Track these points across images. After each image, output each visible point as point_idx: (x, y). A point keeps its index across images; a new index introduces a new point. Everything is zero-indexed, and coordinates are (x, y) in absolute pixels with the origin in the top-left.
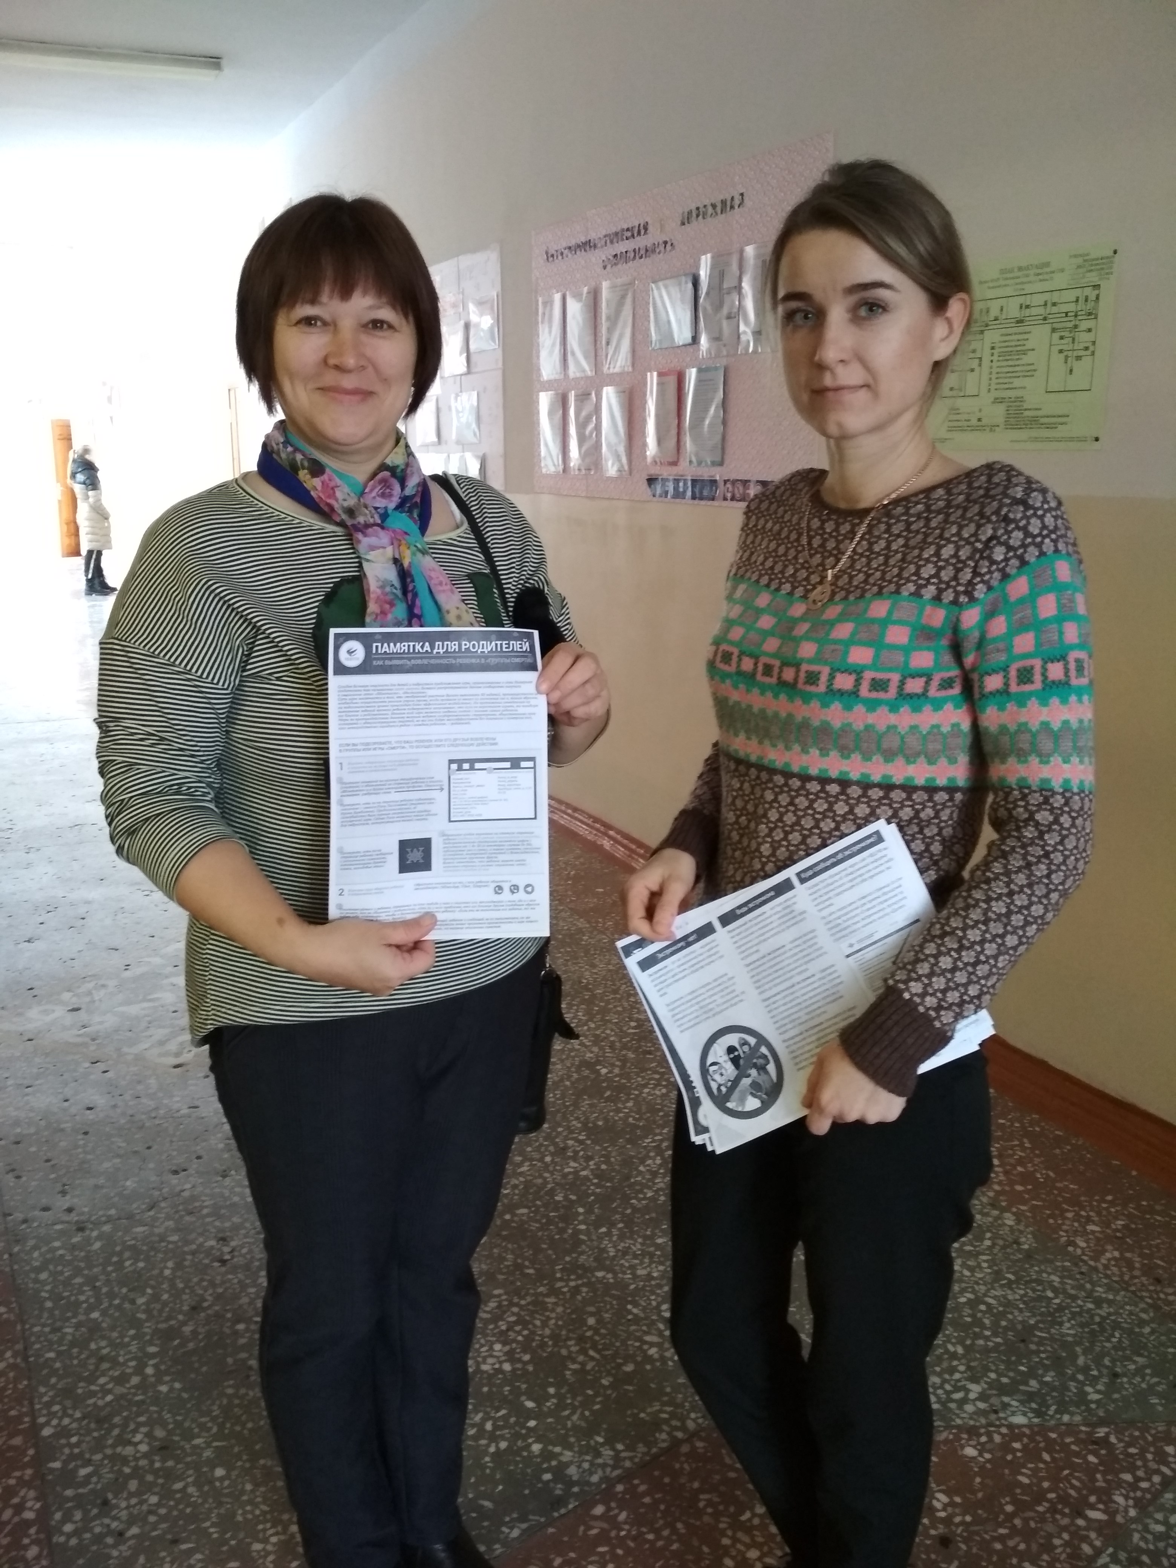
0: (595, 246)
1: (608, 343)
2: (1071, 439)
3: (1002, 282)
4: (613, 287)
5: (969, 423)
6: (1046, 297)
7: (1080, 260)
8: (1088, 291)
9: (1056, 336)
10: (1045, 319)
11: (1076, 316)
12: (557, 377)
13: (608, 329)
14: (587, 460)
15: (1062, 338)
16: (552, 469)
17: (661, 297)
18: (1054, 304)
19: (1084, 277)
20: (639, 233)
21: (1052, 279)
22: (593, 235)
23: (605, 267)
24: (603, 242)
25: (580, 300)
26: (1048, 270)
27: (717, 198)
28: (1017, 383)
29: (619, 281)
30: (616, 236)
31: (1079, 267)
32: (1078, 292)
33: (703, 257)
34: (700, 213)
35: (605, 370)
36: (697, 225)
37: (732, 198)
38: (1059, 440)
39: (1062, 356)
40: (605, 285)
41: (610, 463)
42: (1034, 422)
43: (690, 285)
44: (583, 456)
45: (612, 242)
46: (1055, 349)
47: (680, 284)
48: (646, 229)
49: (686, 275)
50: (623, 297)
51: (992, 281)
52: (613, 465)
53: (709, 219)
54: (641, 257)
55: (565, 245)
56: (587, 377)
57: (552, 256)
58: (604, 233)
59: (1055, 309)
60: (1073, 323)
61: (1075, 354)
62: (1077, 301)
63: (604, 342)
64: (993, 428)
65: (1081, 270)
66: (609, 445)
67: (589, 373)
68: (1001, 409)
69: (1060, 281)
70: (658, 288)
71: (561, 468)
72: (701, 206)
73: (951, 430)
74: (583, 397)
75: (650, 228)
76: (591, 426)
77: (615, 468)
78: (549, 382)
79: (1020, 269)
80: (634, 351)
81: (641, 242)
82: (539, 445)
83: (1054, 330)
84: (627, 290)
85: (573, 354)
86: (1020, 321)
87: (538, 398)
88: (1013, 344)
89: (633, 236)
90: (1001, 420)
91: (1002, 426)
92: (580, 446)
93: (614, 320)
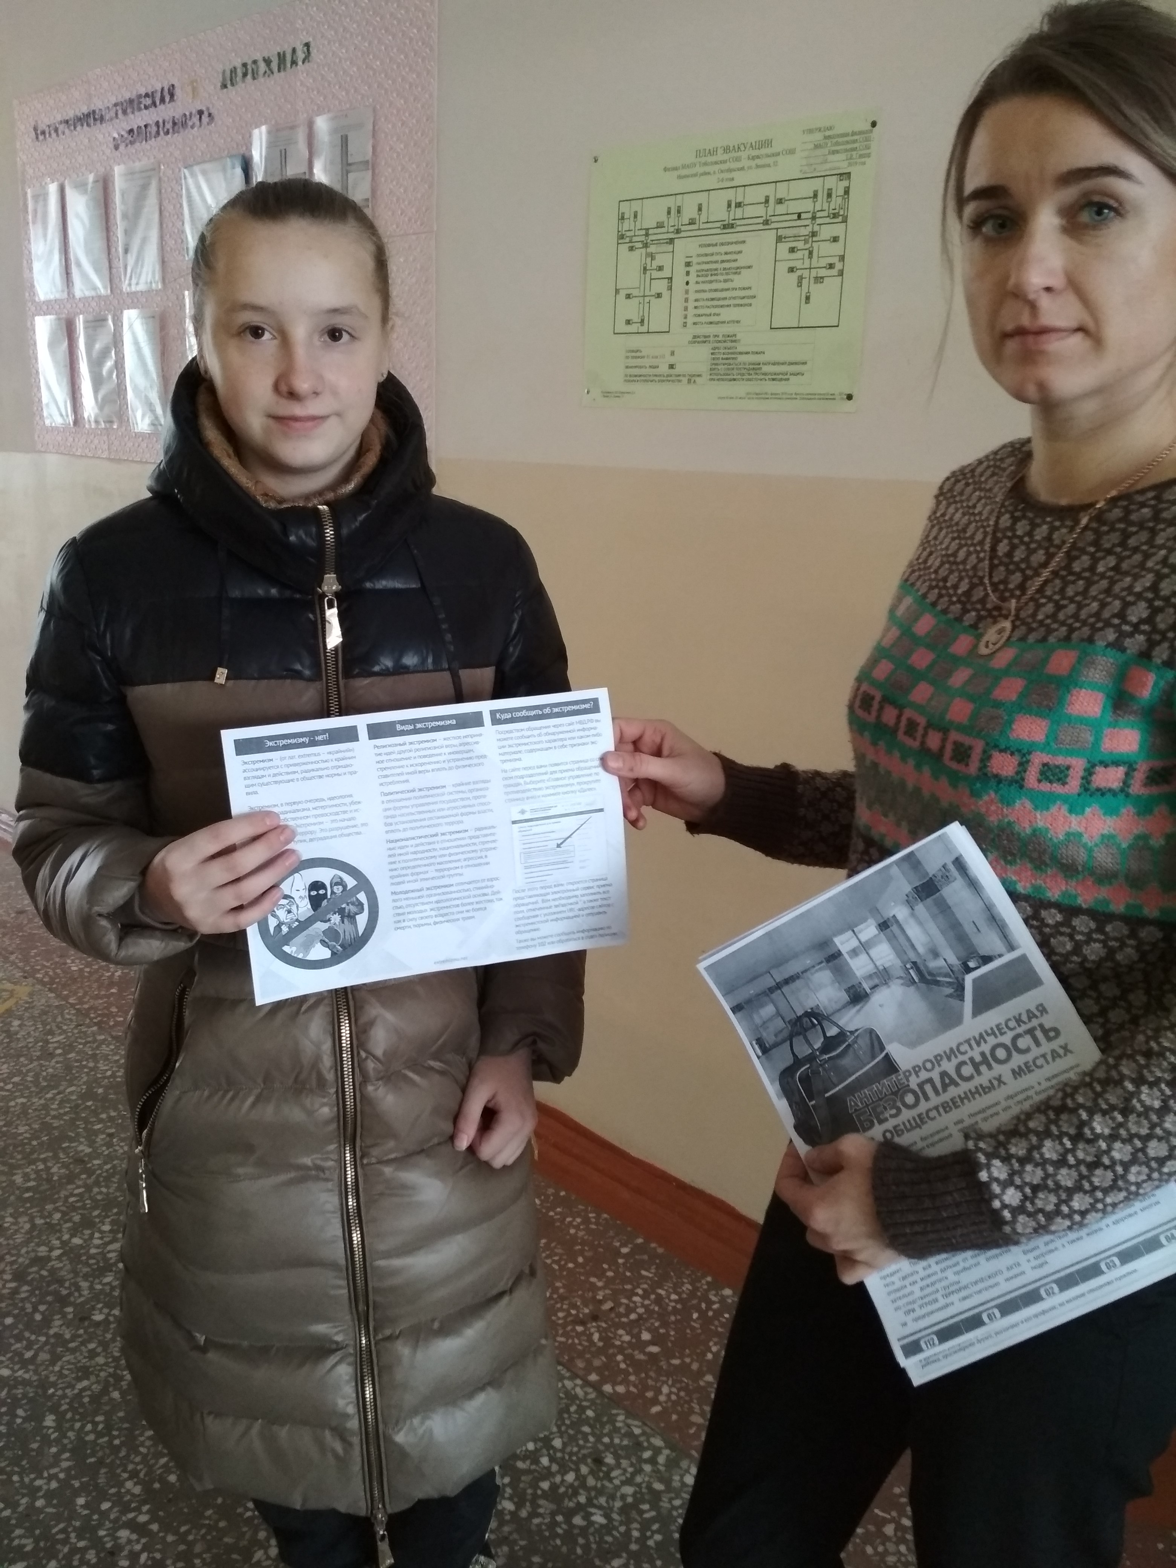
0: (102, 119)
1: (126, 251)
2: (810, 397)
3: (700, 169)
4: (130, 174)
5: (655, 371)
6: (768, 190)
7: (818, 137)
8: (831, 182)
9: (784, 247)
10: (766, 222)
11: (814, 218)
12: (58, 296)
13: (126, 232)
14: (107, 410)
15: (792, 250)
16: (59, 421)
17: (199, 188)
18: (780, 201)
19: (826, 162)
20: (162, 100)
21: (776, 164)
22: (98, 104)
23: (116, 147)
24: (113, 114)
25: (85, 192)
26: (768, 151)
27: (272, 52)
28: (727, 314)
29: (138, 165)
30: (131, 105)
31: (817, 147)
32: (817, 184)
33: (256, 132)
34: (248, 71)
35: (125, 287)
36: (245, 88)
37: (294, 51)
38: (791, 397)
39: (794, 277)
40: (118, 171)
41: (139, 414)
42: (754, 371)
43: (239, 171)
44: (101, 405)
45: (125, 112)
46: (782, 267)
47: (224, 170)
48: (172, 95)
49: (231, 156)
50: (145, 187)
51: (684, 167)
52: (143, 416)
53: (261, 79)
54: (167, 133)
55: (59, 118)
56: (100, 297)
57: (43, 133)
58: (113, 100)
59: (781, 209)
60: (809, 229)
61: (814, 273)
62: (815, 195)
63: (120, 250)
64: (692, 379)
65: (819, 152)
66: (136, 389)
67: (102, 291)
68: (703, 352)
69: (789, 167)
70: (193, 175)
71: (71, 419)
72: (249, 62)
73: (630, 379)
74: (96, 323)
75: (178, 92)
76: (109, 364)
77: (147, 421)
78: (48, 303)
79: (726, 150)
80: (163, 262)
81: (165, 112)
82: (39, 388)
83: (779, 239)
84: (149, 177)
85: (79, 265)
86: (728, 226)
87: (33, 325)
88: (719, 258)
89: (154, 104)
90: (704, 368)
91: (706, 376)
92: (96, 389)
93: (134, 217)
